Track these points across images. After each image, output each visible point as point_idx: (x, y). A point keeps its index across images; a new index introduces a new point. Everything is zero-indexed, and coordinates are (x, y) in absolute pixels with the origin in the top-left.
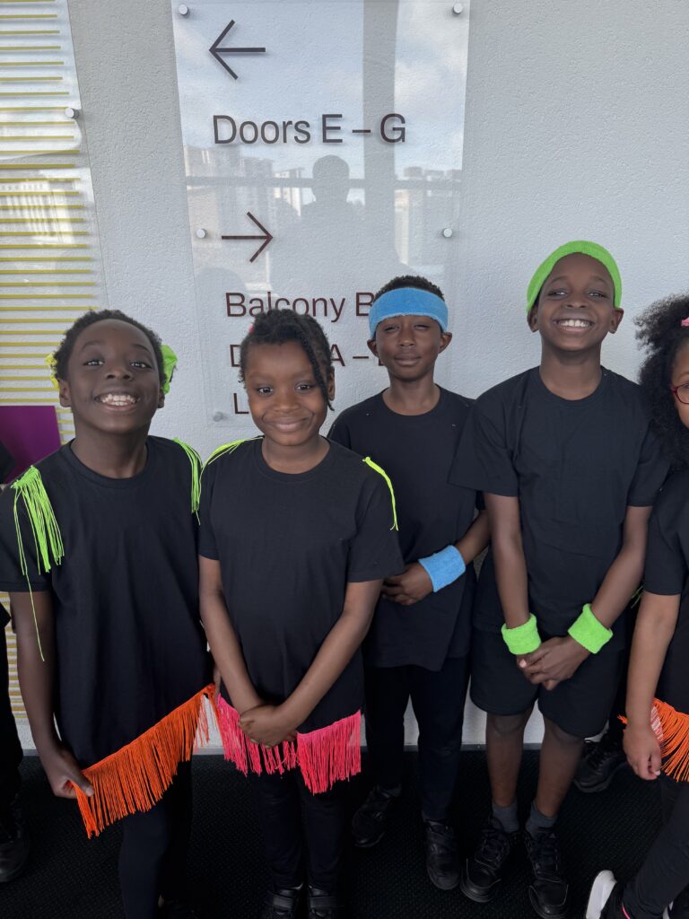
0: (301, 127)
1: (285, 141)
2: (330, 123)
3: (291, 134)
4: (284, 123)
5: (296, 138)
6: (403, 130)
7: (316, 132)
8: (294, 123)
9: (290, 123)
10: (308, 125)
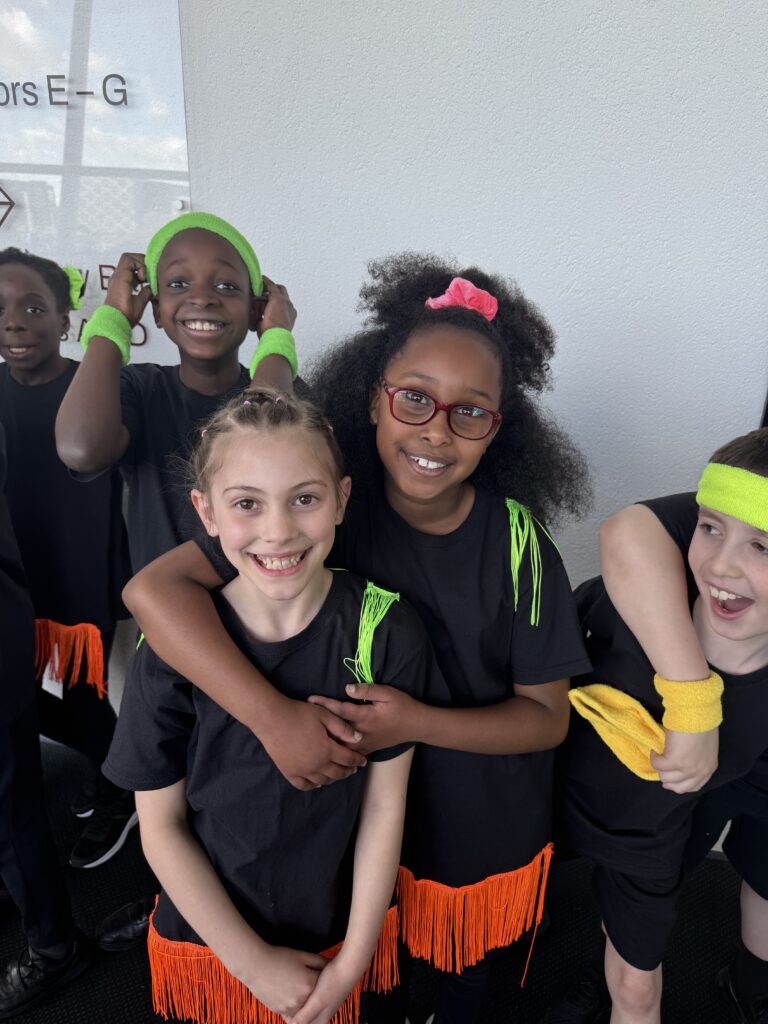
0: (29, 87)
1: (15, 103)
2: (55, 84)
3: (21, 95)
4: (12, 84)
5: (25, 100)
6: (124, 91)
7: (44, 94)
8: (22, 84)
9: (18, 84)
10: (34, 87)
